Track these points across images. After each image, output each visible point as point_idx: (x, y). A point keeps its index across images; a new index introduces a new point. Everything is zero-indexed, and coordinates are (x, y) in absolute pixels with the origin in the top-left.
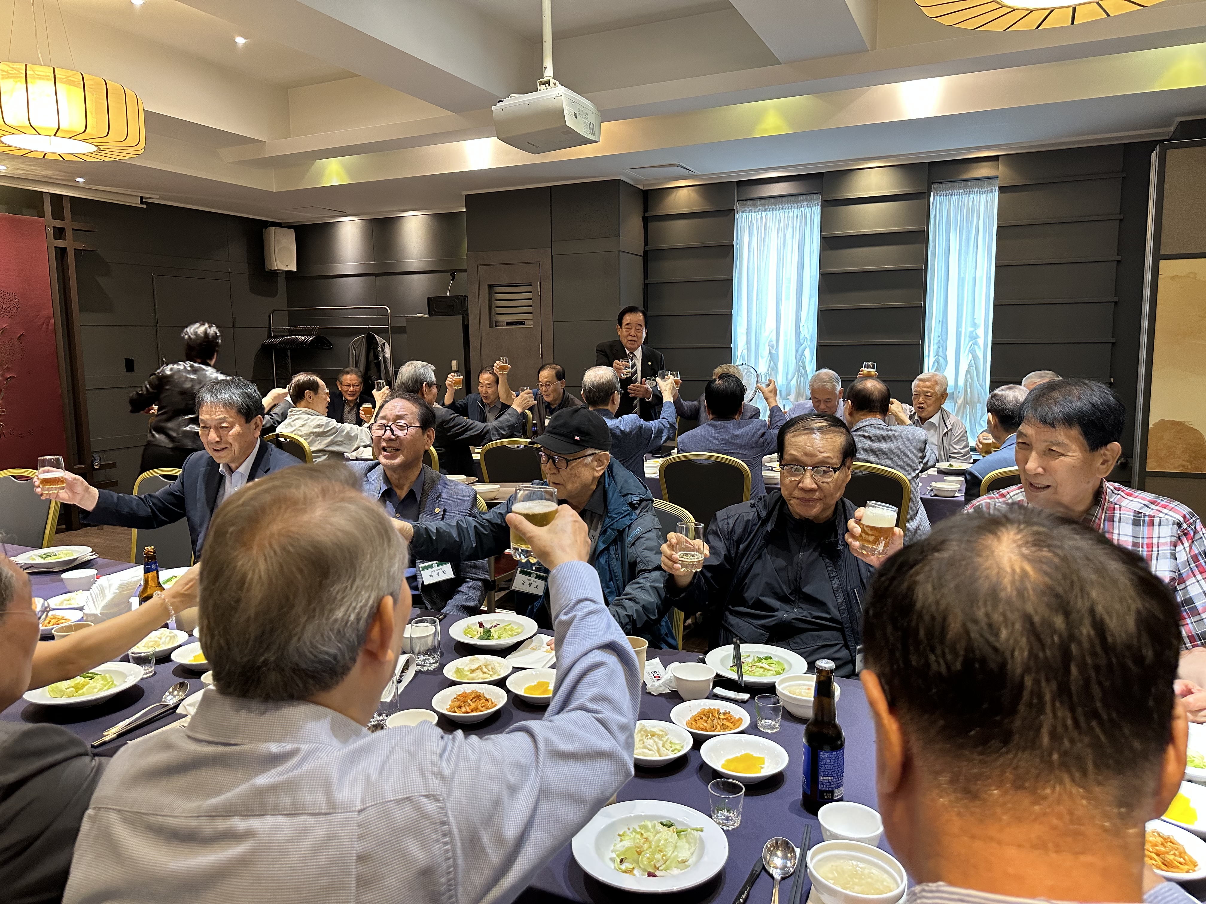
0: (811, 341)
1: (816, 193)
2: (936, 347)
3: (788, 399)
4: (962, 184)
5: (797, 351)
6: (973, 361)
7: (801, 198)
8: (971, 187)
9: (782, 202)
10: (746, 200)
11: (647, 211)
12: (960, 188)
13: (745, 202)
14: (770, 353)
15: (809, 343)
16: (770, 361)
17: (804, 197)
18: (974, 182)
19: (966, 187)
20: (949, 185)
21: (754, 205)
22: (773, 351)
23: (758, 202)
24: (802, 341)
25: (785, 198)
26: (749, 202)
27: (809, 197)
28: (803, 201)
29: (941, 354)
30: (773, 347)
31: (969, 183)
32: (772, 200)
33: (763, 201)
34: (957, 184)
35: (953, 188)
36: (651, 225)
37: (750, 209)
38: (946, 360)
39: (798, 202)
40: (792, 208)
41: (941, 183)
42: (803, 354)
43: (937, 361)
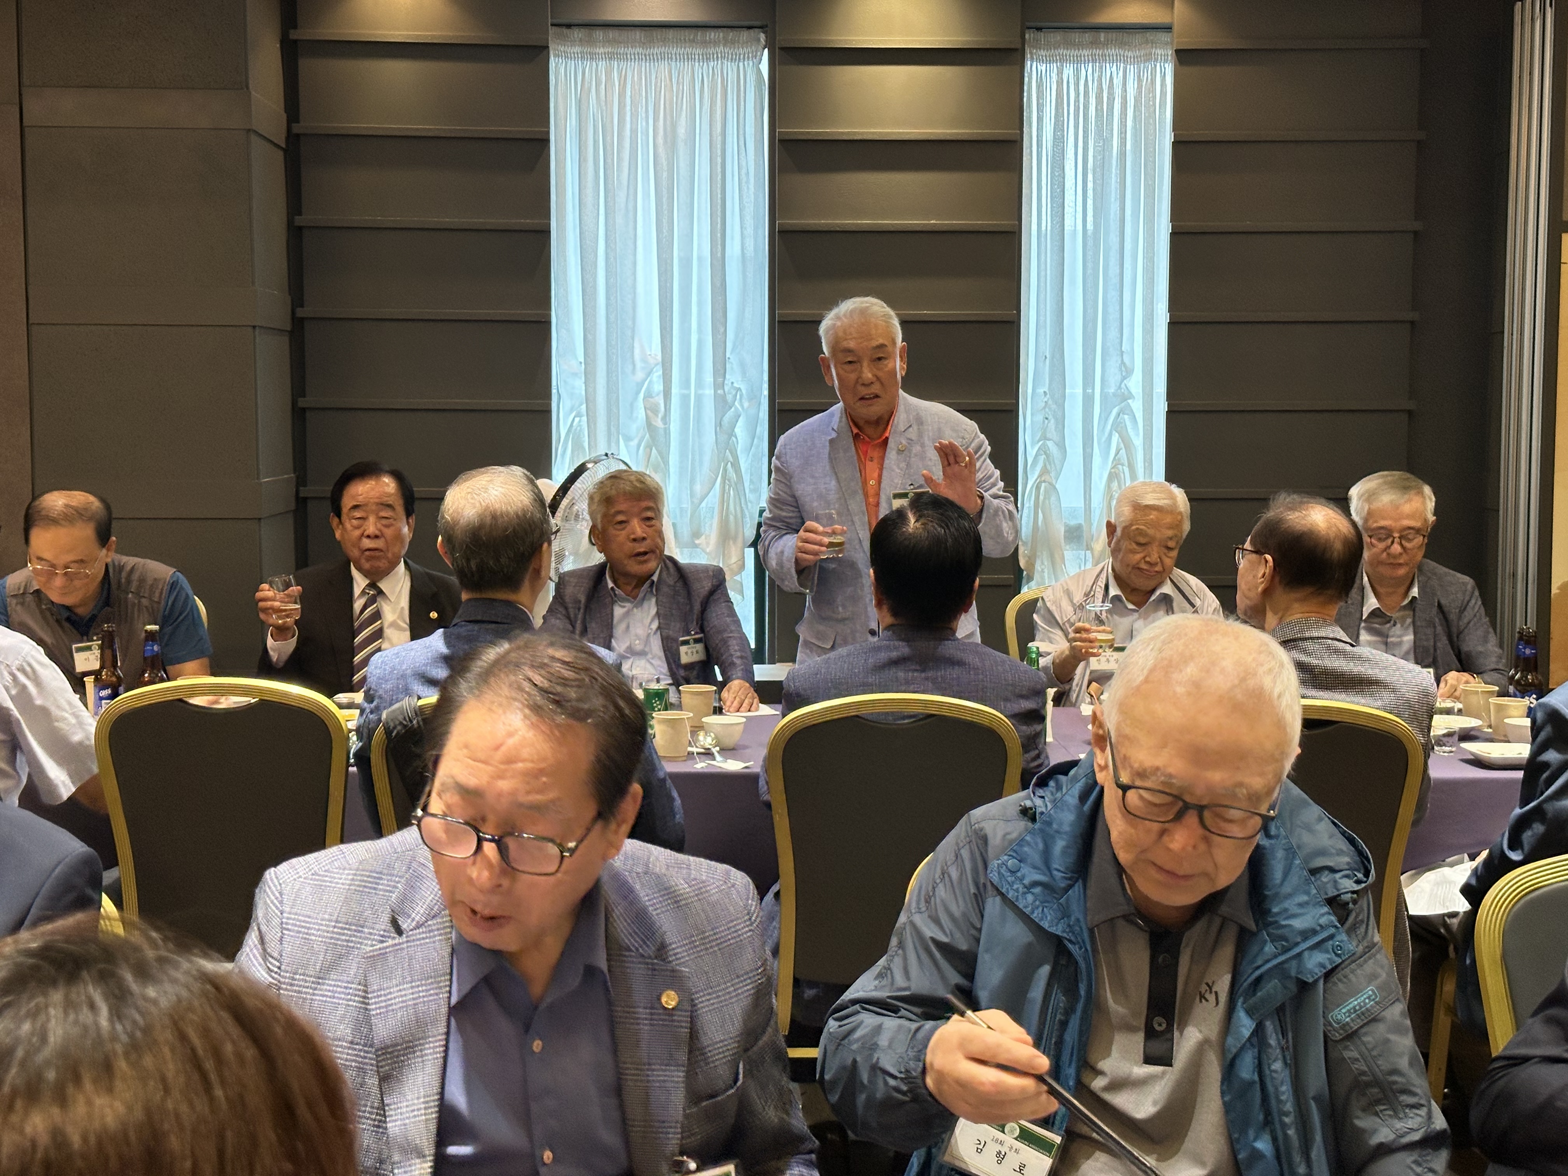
0: (753, 397)
1: (750, 28)
2: (1040, 418)
3: (696, 546)
4: (1088, 36)
5: (719, 424)
6: (1123, 452)
7: (712, 35)
8: (1106, 44)
9: (664, 42)
10: (569, 26)
11: (295, 27)
12: (1080, 46)
13: (565, 31)
14: (649, 425)
15: (746, 404)
16: (649, 447)
17: (720, 34)
18: (1113, 35)
19: (1095, 44)
20: (1057, 36)
21: (590, 42)
22: (659, 423)
23: (599, 34)
24: (729, 398)
25: (671, 33)
26: (577, 33)
27: (731, 34)
28: (716, 43)
29: (1052, 433)
30: (655, 412)
31: (1102, 36)
32: (638, 34)
33: (612, 33)
34: (1076, 36)
35: (1069, 45)
36: (306, 65)
37: (577, 49)
38: (1062, 446)
39: (705, 44)
40: (690, 58)
41: (1039, 29)
42: (731, 434)
43: (1044, 451)
